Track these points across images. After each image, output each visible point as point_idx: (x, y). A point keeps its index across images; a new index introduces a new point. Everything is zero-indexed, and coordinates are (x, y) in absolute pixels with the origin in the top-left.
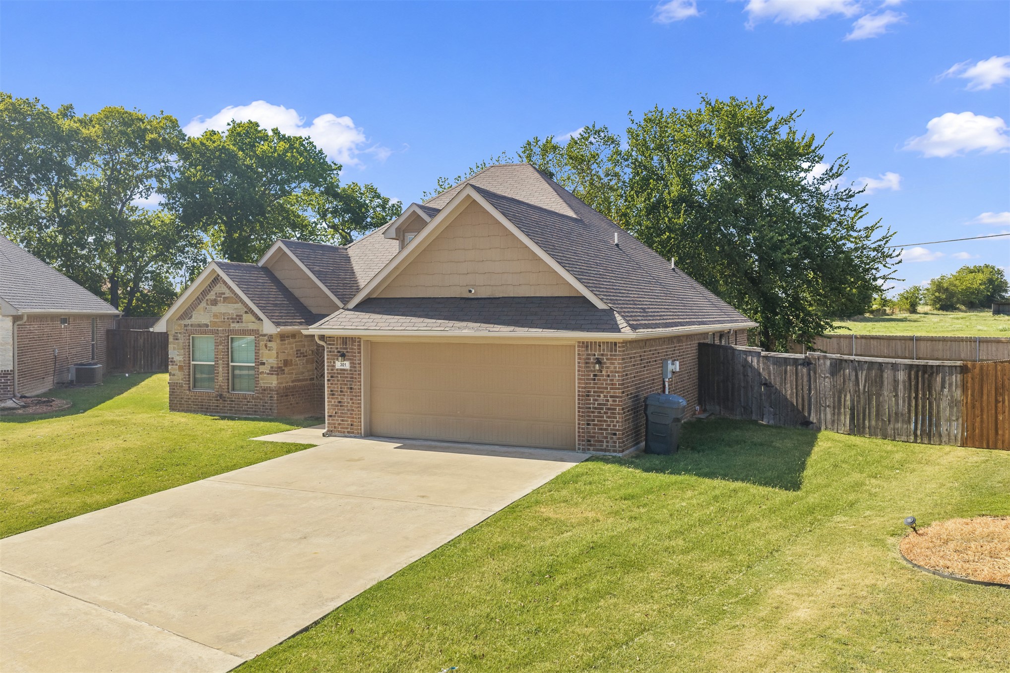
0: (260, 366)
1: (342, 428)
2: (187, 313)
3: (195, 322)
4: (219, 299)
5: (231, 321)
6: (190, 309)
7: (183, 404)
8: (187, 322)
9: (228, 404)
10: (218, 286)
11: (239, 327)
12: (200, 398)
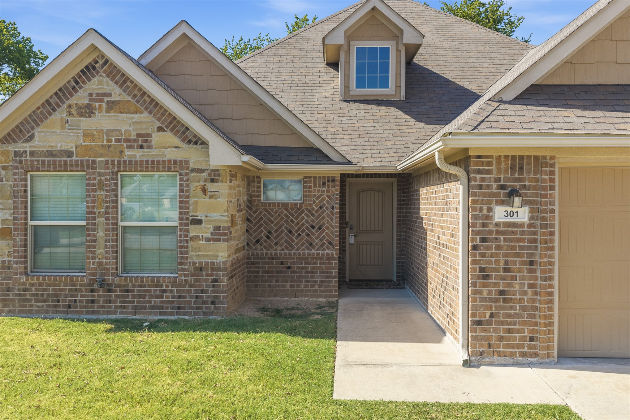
0: (191, 227)
1: (506, 347)
2: (21, 131)
3: (41, 147)
4: (97, 104)
5: (125, 145)
6: (28, 123)
7: (12, 300)
8: (21, 147)
9: (116, 296)
10: (95, 80)
11: (143, 156)
12: (51, 288)
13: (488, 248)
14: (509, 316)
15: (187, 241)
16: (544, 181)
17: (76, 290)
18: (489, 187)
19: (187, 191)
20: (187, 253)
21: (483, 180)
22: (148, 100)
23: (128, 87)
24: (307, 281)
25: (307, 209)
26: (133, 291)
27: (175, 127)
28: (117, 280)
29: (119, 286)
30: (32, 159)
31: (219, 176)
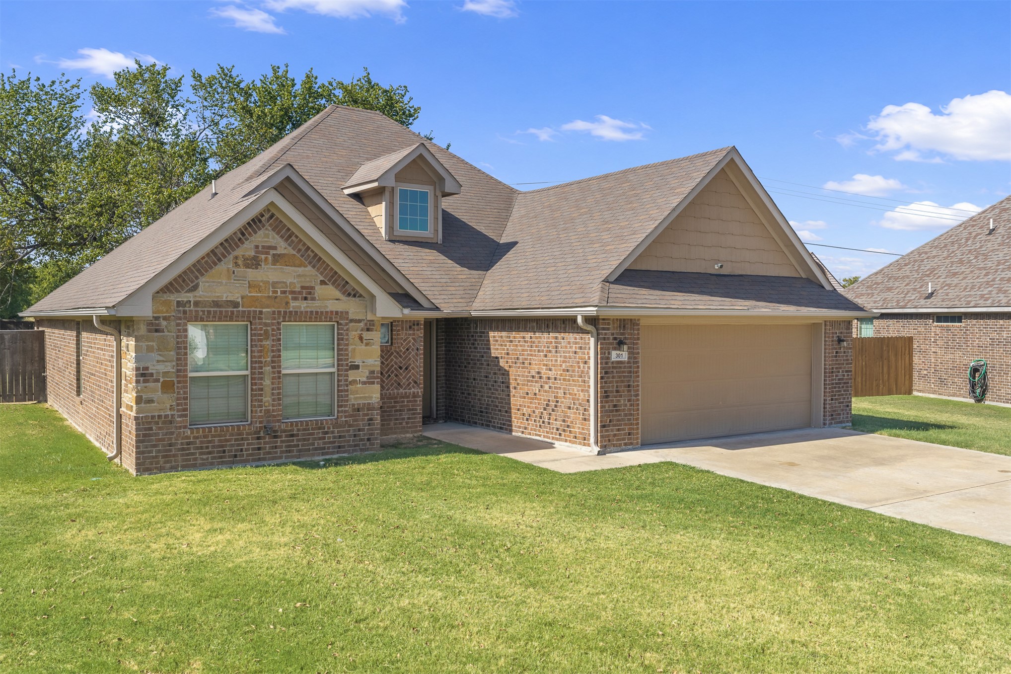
0: (350, 372)
1: (618, 440)
2: (184, 281)
3: (206, 297)
4: (263, 256)
5: (290, 296)
6: (192, 272)
7: (174, 456)
8: (184, 297)
9: (282, 442)
10: (261, 233)
11: (307, 307)
12: (216, 439)
13: (608, 378)
14: (618, 420)
15: (347, 385)
16: (635, 334)
17: (242, 439)
18: (608, 339)
19: (347, 340)
20: (347, 396)
21: (606, 334)
22: (312, 255)
23: (293, 242)
25: (395, 351)
26: (298, 435)
27: (336, 281)
28: (283, 427)
29: (285, 431)
30: (196, 309)
31: (373, 325)
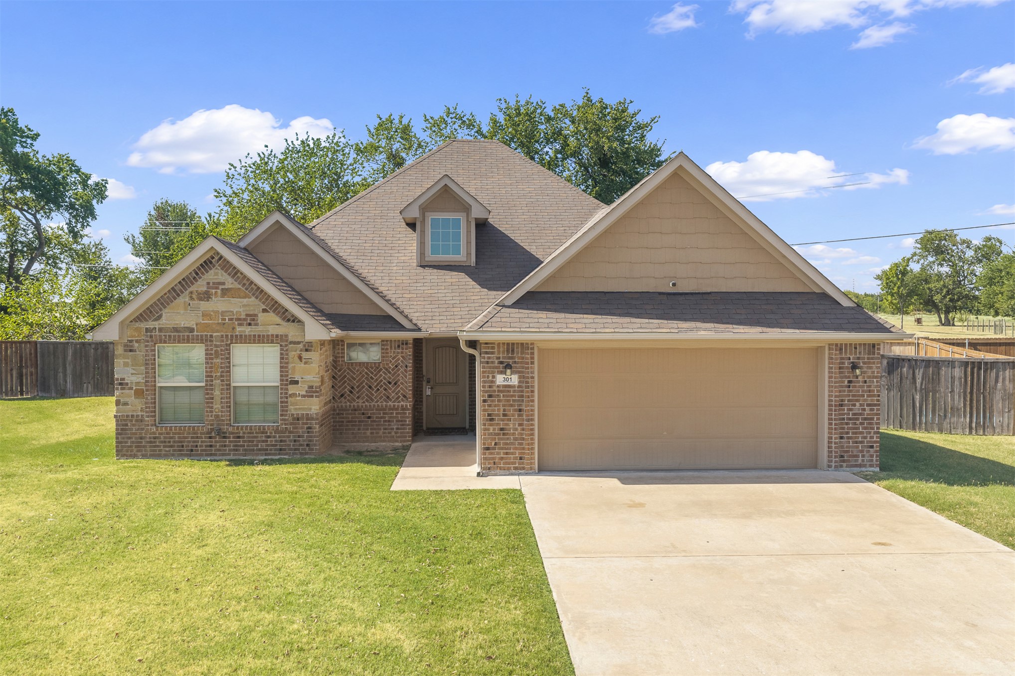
0: (290, 387)
1: (505, 463)
2: (151, 312)
3: (168, 324)
4: (214, 291)
5: (236, 323)
6: (157, 305)
7: (144, 446)
8: (151, 324)
9: (230, 442)
10: (212, 272)
11: (251, 331)
12: (177, 436)
13: (492, 401)
14: (506, 444)
15: (287, 398)
16: (527, 358)
17: (197, 437)
18: (493, 362)
19: (287, 359)
20: (287, 406)
21: (489, 358)
22: (255, 288)
23: (238, 277)
24: (385, 429)
25: (384, 368)
26: (243, 437)
27: (276, 309)
28: (230, 429)
29: (233, 433)
30: (161, 334)
31: (312, 346)
